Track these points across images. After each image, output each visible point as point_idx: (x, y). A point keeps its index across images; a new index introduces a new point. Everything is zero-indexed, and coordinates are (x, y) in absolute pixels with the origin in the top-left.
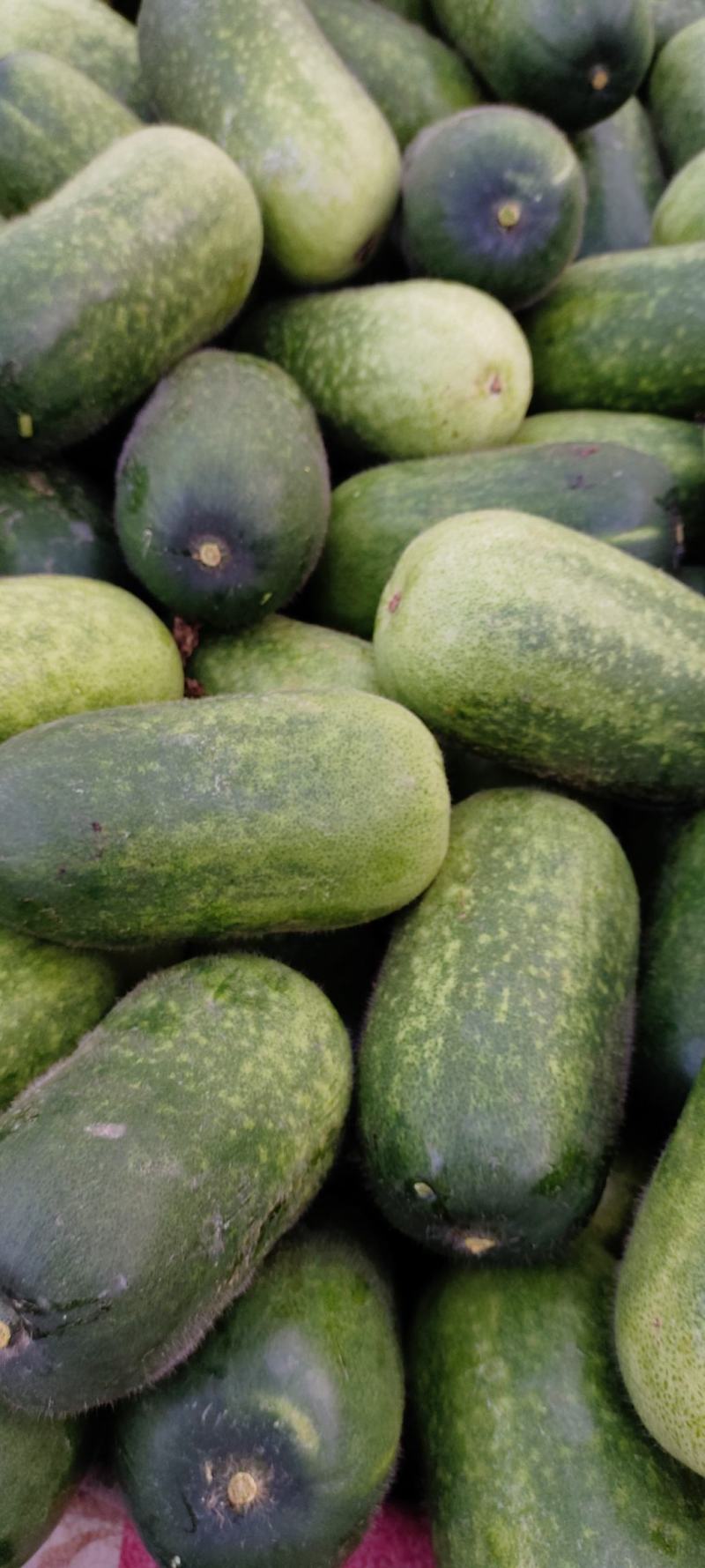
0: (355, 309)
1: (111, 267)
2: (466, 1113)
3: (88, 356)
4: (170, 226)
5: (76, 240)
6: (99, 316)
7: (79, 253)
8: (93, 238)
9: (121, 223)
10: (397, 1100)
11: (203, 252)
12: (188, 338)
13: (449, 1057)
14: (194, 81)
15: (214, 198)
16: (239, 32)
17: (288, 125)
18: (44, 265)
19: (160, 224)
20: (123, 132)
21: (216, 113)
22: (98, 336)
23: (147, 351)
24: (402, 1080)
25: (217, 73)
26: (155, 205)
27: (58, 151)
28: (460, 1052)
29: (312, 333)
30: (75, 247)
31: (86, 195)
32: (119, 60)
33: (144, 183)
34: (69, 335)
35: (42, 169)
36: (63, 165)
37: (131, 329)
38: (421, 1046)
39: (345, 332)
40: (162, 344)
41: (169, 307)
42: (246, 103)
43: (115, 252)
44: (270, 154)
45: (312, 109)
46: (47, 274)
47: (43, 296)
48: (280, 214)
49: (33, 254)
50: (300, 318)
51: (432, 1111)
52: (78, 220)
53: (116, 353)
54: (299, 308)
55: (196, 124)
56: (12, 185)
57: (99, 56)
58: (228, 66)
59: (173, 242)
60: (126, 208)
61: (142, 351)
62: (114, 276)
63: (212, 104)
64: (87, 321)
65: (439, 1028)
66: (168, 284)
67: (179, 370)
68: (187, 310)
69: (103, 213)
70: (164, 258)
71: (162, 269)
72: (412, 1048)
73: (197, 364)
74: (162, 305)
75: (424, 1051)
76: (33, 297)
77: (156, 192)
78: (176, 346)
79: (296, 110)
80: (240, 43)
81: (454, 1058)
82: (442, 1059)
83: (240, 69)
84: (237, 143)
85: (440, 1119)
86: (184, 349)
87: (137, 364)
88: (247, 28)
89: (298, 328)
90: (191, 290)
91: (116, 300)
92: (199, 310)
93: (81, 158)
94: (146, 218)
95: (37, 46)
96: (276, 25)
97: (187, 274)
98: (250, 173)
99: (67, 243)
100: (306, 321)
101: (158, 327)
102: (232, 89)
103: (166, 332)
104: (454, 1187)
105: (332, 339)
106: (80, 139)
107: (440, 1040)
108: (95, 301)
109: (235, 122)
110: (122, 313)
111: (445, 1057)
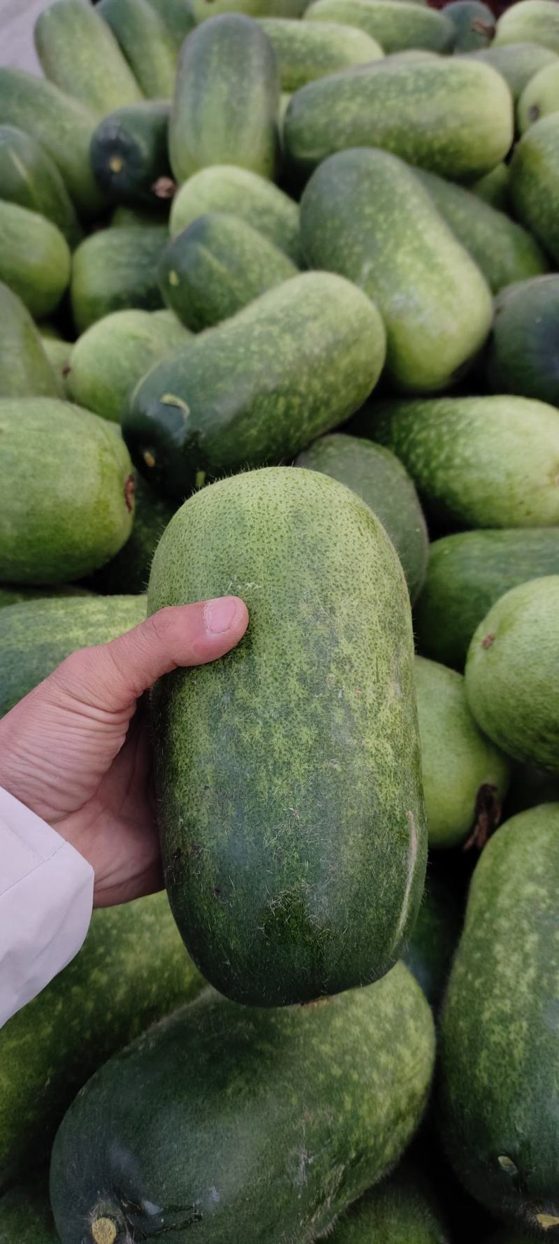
0: (453, 413)
1: (278, 369)
2: (550, 1096)
3: (254, 432)
4: (323, 343)
5: (254, 347)
6: (266, 403)
7: (256, 357)
8: (266, 347)
9: (288, 338)
10: (485, 1076)
11: (344, 363)
12: (324, 424)
13: (533, 1041)
14: (342, 242)
15: (356, 325)
16: (382, 209)
17: (413, 277)
18: (230, 364)
19: (315, 340)
20: (286, 277)
21: (358, 266)
22: (263, 418)
23: (295, 432)
24: (488, 1057)
25: (361, 237)
26: (314, 327)
27: (235, 284)
28: (543, 1038)
29: (416, 427)
30: (253, 353)
31: (263, 316)
32: (281, 224)
33: (307, 310)
34: (243, 415)
35: (222, 295)
36: (238, 294)
37: (286, 414)
38: (507, 1027)
39: (445, 429)
40: (306, 426)
41: (315, 402)
42: (382, 260)
43: (282, 358)
44: (397, 297)
45: (433, 267)
46: (233, 369)
47: (226, 386)
48: (400, 340)
49: (222, 355)
50: (406, 416)
51: (518, 1090)
52: (256, 333)
53: (273, 430)
54: (404, 409)
55: (342, 271)
56: (198, 305)
57: (267, 220)
58: (370, 233)
59: (324, 354)
60: (293, 327)
61: (292, 431)
62: (279, 375)
63: (354, 259)
64: (256, 406)
65: (523, 1013)
66: (317, 384)
67: (315, 446)
68: (327, 404)
69: (275, 330)
70: (316, 365)
71: (313, 373)
72: (498, 1028)
73: (330, 444)
74: (311, 399)
75: (509, 1033)
76: (220, 385)
77: (315, 318)
78: (314, 430)
79: (420, 266)
80: (381, 218)
81: (538, 1043)
82: (527, 1042)
83: (379, 236)
84: (372, 286)
85: (525, 1099)
86: (320, 432)
87: (287, 440)
88: (387, 208)
89: (404, 423)
90: (332, 389)
91: (277, 392)
92: (336, 404)
93: (255, 291)
94: (307, 335)
95: (223, 209)
96: (409, 207)
97: (331, 378)
98: (380, 308)
99: (248, 349)
100: (411, 418)
101: (306, 414)
102: (371, 249)
103: (311, 418)
104: (536, 1165)
105: (433, 433)
106: (253, 277)
107: (525, 1024)
108: (265, 393)
109: (371, 272)
110: (282, 403)
111: (529, 1041)
